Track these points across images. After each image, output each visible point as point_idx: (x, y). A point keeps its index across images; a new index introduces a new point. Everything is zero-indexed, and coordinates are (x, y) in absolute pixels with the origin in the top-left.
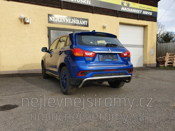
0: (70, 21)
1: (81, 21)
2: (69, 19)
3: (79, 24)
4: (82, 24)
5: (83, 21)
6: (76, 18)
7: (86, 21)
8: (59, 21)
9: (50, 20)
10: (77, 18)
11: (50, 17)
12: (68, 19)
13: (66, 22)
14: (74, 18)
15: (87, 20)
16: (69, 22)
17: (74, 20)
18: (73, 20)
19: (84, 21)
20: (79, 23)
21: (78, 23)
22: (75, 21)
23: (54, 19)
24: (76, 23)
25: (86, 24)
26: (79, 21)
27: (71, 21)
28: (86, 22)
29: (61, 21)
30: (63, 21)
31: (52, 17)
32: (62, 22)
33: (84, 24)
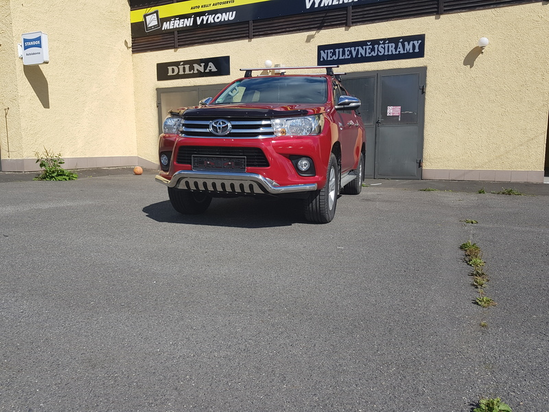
0: (368, 51)
1: (400, 45)
2: (368, 47)
3: (394, 53)
4: (402, 52)
5: (406, 43)
6: (384, 40)
7: (415, 42)
8: (341, 57)
9: (322, 60)
10: (389, 39)
11: (322, 52)
12: (364, 47)
13: (360, 56)
14: (381, 40)
15: (421, 38)
16: (368, 55)
17: (381, 45)
18: (376, 46)
19: (411, 43)
20: (394, 50)
21: (390, 53)
22: (384, 48)
23: (330, 55)
24: (386, 53)
25: (417, 50)
26: (394, 45)
27: (373, 50)
28: (417, 44)
29: (346, 57)
30: (352, 55)
31: (326, 51)
32: (349, 57)
33: (411, 51)
